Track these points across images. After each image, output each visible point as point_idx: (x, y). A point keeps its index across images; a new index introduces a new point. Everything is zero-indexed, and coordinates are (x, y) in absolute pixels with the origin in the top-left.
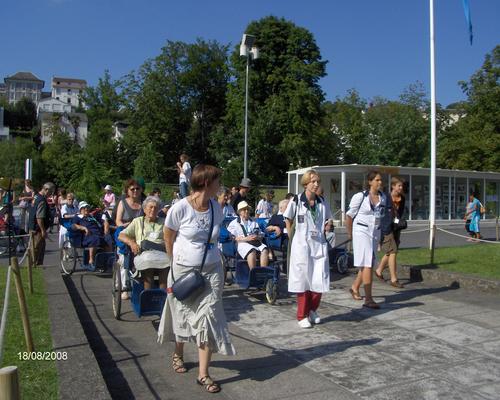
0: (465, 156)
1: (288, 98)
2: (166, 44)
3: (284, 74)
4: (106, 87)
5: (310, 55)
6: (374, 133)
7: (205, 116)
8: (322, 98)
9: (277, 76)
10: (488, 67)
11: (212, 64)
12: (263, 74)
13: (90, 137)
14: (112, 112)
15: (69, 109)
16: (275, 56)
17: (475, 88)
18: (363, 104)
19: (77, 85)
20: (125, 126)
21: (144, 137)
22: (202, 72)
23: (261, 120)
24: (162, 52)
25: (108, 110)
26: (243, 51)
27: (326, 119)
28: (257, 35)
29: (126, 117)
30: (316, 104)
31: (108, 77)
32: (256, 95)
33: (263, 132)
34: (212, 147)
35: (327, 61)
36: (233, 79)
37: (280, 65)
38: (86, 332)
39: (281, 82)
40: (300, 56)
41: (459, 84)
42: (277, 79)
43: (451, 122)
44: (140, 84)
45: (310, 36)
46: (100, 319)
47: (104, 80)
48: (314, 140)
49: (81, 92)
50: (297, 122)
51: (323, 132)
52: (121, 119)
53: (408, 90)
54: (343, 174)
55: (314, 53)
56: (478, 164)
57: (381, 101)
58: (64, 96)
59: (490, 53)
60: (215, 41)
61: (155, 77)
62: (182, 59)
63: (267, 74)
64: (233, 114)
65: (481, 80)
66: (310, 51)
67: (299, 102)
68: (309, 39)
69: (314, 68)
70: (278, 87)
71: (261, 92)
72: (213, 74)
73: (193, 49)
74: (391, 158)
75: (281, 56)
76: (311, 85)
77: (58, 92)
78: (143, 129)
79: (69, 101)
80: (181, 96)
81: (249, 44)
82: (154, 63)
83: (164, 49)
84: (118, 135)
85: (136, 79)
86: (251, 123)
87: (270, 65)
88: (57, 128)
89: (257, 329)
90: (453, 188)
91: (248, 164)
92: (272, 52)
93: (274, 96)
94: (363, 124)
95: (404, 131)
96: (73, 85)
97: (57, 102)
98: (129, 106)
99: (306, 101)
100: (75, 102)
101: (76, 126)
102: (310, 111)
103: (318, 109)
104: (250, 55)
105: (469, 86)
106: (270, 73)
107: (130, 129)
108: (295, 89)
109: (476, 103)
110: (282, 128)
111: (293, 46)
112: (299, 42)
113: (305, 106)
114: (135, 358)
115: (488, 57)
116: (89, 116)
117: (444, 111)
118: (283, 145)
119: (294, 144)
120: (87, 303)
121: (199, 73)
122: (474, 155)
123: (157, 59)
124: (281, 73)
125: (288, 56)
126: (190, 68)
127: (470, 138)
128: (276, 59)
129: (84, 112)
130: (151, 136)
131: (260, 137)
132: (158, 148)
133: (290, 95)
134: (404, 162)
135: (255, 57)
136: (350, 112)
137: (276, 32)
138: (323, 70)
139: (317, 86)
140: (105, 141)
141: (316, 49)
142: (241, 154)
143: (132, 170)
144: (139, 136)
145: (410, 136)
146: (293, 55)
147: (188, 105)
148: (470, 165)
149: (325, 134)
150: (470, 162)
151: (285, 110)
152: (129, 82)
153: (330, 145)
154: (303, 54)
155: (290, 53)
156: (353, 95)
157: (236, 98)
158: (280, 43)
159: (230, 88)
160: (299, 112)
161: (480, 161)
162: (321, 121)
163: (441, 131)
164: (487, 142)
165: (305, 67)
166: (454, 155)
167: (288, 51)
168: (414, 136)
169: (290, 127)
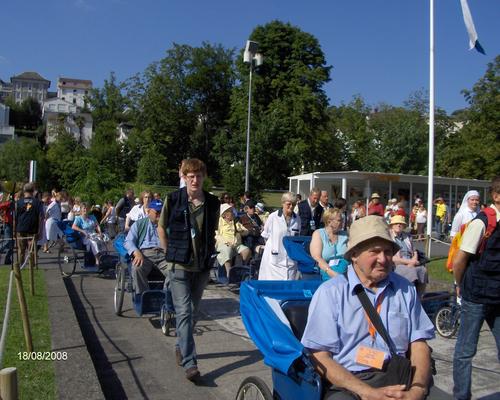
0: (467, 164)
1: (292, 102)
2: (172, 47)
3: (288, 78)
4: (111, 89)
5: (315, 60)
6: (378, 139)
7: (210, 118)
8: (326, 103)
9: (281, 80)
10: (491, 76)
11: (217, 67)
12: (267, 78)
13: (94, 138)
14: (117, 113)
15: (74, 110)
16: (279, 61)
17: (478, 96)
18: (368, 110)
19: (83, 86)
20: (130, 127)
21: (148, 138)
22: (208, 75)
23: (263, 125)
24: (167, 55)
25: (114, 111)
26: (246, 58)
27: (330, 124)
28: (262, 39)
29: (131, 119)
30: (320, 109)
31: (113, 79)
32: (260, 99)
33: (266, 137)
34: (215, 151)
35: (332, 67)
36: (238, 83)
37: (285, 70)
38: (85, 335)
39: (285, 87)
40: (305, 60)
41: (462, 92)
42: (281, 84)
43: (455, 129)
44: (145, 86)
45: (315, 41)
46: (97, 321)
47: (109, 81)
48: (317, 146)
49: (86, 92)
50: (300, 127)
51: (326, 137)
52: (125, 121)
53: (413, 96)
54: (344, 181)
55: (318, 59)
56: (479, 172)
57: (386, 107)
58: (69, 96)
59: (492, 62)
60: (220, 45)
61: (160, 79)
62: (188, 62)
63: (272, 78)
64: (237, 117)
65: (484, 88)
66: (315, 56)
67: (302, 107)
68: (314, 44)
69: (318, 73)
70: (282, 92)
71: (264, 96)
72: (218, 78)
73: (198, 53)
74: (393, 165)
75: (285, 62)
76: (315, 90)
77: (64, 92)
78: (147, 131)
79: (75, 101)
80: (185, 99)
81: (253, 50)
82: (159, 65)
83: (169, 52)
84: (122, 136)
85: (142, 82)
86: (254, 128)
87: (274, 70)
88: (62, 129)
90: (454, 196)
91: (250, 170)
92: (276, 56)
93: (278, 100)
94: (368, 130)
95: (406, 139)
96: (79, 86)
97: (62, 102)
98: (134, 108)
99: (310, 106)
100: (80, 103)
101: (81, 127)
102: (314, 116)
103: (322, 115)
104: (254, 61)
105: (472, 95)
106: (276, 78)
107: (134, 131)
108: (299, 94)
109: (479, 110)
110: (286, 132)
111: (298, 50)
112: (304, 47)
113: (308, 111)
114: (129, 360)
115: (491, 65)
116: (94, 118)
117: (448, 118)
118: (285, 151)
119: (296, 149)
120: (86, 305)
121: (205, 76)
122: (476, 163)
123: (163, 61)
124: (286, 77)
125: (293, 61)
126: (195, 70)
127: (473, 147)
128: (281, 64)
129: (90, 113)
130: (155, 139)
131: (262, 142)
132: (162, 151)
133: (294, 99)
134: (405, 169)
135: (259, 63)
136: (354, 117)
137: (281, 37)
138: (327, 75)
139: (321, 91)
140: (109, 142)
141: (320, 54)
142: (243, 159)
143: (135, 172)
144: (143, 138)
145: (412, 143)
146: (297, 59)
147: (193, 108)
148: (471, 174)
149: (328, 139)
150: (471, 170)
151: (288, 115)
152: (134, 84)
153: (333, 150)
154: (308, 59)
155: (295, 58)
156: (358, 100)
157: (240, 101)
158: (285, 48)
159: (234, 92)
160: (302, 117)
161: (482, 169)
162: (325, 126)
163: (446, 138)
164: (489, 150)
165: (309, 72)
166: (456, 162)
167: (293, 55)
168: (415, 144)
169: (294, 132)
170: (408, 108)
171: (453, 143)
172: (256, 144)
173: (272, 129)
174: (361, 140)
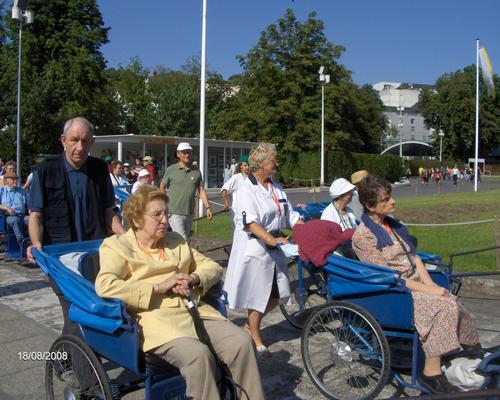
0: (241, 127)
1: (68, 64)
3: (64, 38)
5: (92, 21)
8: (103, 66)
9: (57, 40)
10: (264, 44)
12: (42, 37)
16: (53, 19)
17: (252, 62)
18: (146, 73)
23: (36, 88)
26: (15, 15)
27: (107, 87)
30: (98, 71)
32: (34, 60)
33: (39, 100)
35: (109, 28)
37: (60, 29)
39: (60, 47)
40: (83, 22)
41: (237, 58)
42: (57, 44)
43: (232, 93)
48: (95, 109)
50: (77, 90)
51: (104, 100)
53: (191, 60)
54: (120, 144)
55: (96, 20)
56: (253, 135)
57: (164, 70)
59: (265, 30)
63: (47, 38)
64: (9, 78)
65: (258, 55)
66: (93, 16)
67: (79, 69)
68: (92, 4)
69: (95, 34)
70: (58, 53)
71: (38, 57)
74: (169, 128)
75: (61, 20)
76: (93, 52)
81: (22, 7)
86: (25, 90)
87: (49, 29)
89: (18, 303)
91: (21, 134)
92: (51, 14)
93: (54, 61)
94: (146, 93)
95: (183, 102)
99: (87, 68)
102: (91, 79)
103: (99, 77)
104: (25, 18)
105: (246, 60)
106: (50, 37)
108: (76, 55)
110: (62, 95)
111: (74, 10)
112: (81, 7)
113: (85, 73)
115: (264, 33)
117: (225, 82)
118: (60, 114)
119: (70, 112)
122: (249, 126)
124: (61, 37)
125: (68, 20)
127: (246, 110)
128: (57, 23)
131: (36, 106)
133: (71, 61)
134: (181, 132)
135: (29, 21)
136: (132, 80)
138: (106, 37)
139: (99, 53)
141: (98, 15)
142: (15, 123)
146: (74, 19)
148: (245, 136)
149: (106, 102)
150: (245, 133)
153: (111, 113)
154: (85, 19)
155: (71, 17)
156: (136, 63)
157: (11, 61)
158: (61, 6)
159: (5, 51)
160: (79, 79)
161: (255, 131)
162: (102, 89)
163: (222, 102)
164: (261, 114)
165: (87, 33)
166: (231, 126)
167: (69, 14)
168: (191, 107)
169: (70, 94)
170: (185, 72)
171: (229, 106)
172: (28, 106)
173: (45, 91)
174: (140, 103)
